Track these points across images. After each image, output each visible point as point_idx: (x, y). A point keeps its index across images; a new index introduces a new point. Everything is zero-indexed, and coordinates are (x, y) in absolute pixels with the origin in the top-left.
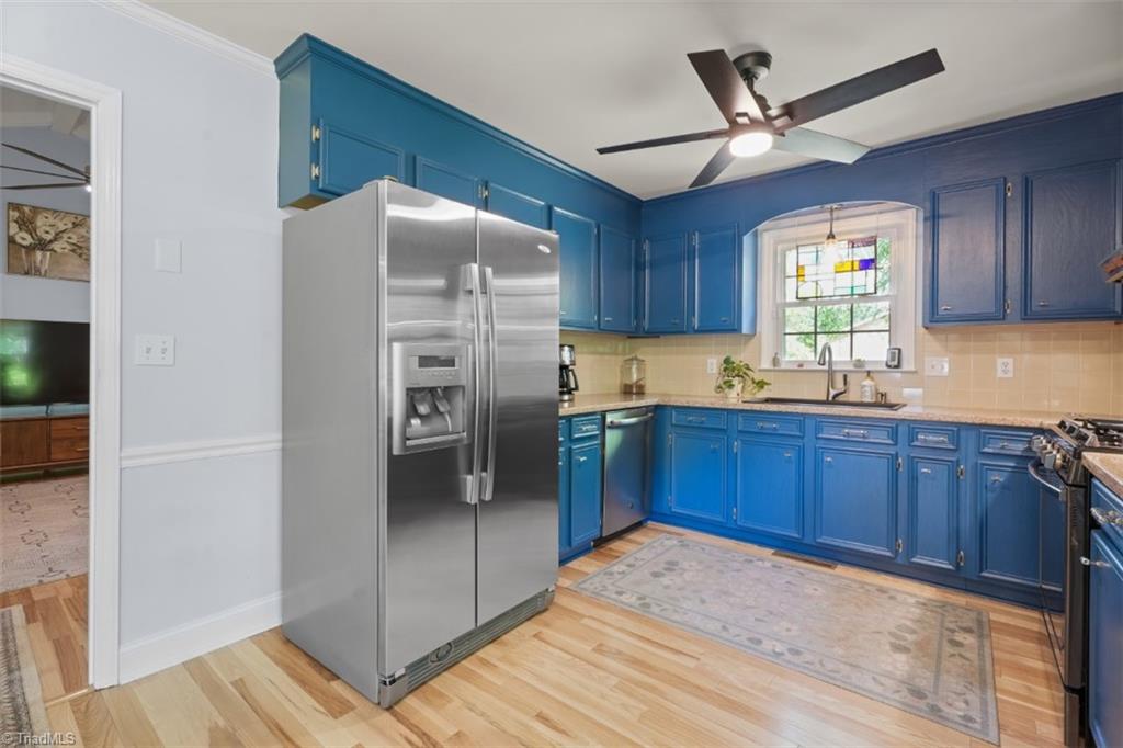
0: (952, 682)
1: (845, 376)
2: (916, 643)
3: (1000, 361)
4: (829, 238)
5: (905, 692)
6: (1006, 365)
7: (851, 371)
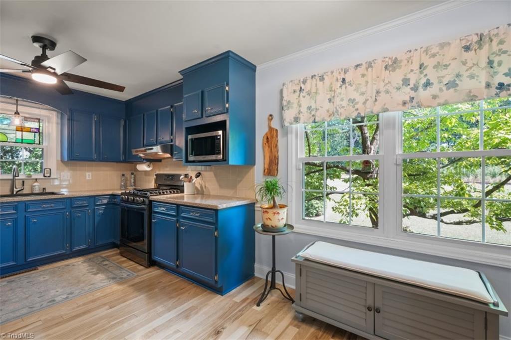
0: (117, 272)
1: (23, 182)
2: (98, 270)
3: (87, 174)
4: (15, 113)
5: (112, 280)
6: (89, 175)
7: (25, 179)
